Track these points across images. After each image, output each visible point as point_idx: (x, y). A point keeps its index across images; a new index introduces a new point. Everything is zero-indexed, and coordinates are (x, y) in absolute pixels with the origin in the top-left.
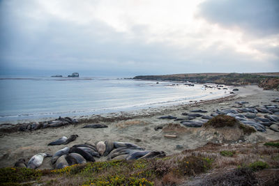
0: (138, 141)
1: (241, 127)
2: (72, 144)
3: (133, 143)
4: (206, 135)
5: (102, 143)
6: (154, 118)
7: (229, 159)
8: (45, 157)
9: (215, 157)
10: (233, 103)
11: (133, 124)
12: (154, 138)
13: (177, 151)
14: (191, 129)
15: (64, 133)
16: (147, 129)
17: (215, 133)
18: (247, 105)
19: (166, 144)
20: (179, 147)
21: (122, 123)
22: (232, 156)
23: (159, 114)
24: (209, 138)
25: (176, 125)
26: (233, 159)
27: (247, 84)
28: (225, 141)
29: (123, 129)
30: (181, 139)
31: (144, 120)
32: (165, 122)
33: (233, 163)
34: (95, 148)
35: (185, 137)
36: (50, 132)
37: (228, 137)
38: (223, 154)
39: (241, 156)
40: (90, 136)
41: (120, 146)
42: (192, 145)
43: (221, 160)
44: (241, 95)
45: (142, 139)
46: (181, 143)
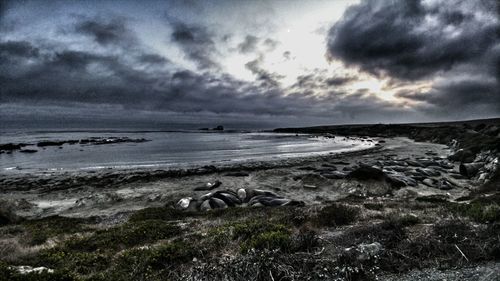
0: (277, 190)
1: (389, 180)
2: (215, 191)
3: (272, 192)
4: (348, 187)
5: (243, 190)
6: (293, 168)
7: (374, 212)
8: (191, 201)
9: (359, 209)
10: (379, 156)
11: (273, 173)
12: (293, 188)
13: (316, 202)
14: (332, 181)
15: (209, 181)
16: (286, 179)
17: (359, 186)
18: (395, 158)
19: (305, 194)
20: (318, 198)
21: (262, 172)
22: (378, 210)
23: (298, 165)
24: (352, 191)
25: (316, 176)
26: (379, 213)
27: (395, 136)
28: (369, 194)
29: (263, 178)
30: (321, 190)
31: (283, 170)
32: (305, 172)
33: (379, 217)
34: (236, 194)
35: (326, 189)
36: (197, 179)
37: (373, 191)
38: (368, 206)
39: (388, 211)
40: (232, 184)
41: (260, 193)
42: (333, 197)
43: (365, 213)
44: (390, 148)
45: (281, 188)
46: (321, 194)
